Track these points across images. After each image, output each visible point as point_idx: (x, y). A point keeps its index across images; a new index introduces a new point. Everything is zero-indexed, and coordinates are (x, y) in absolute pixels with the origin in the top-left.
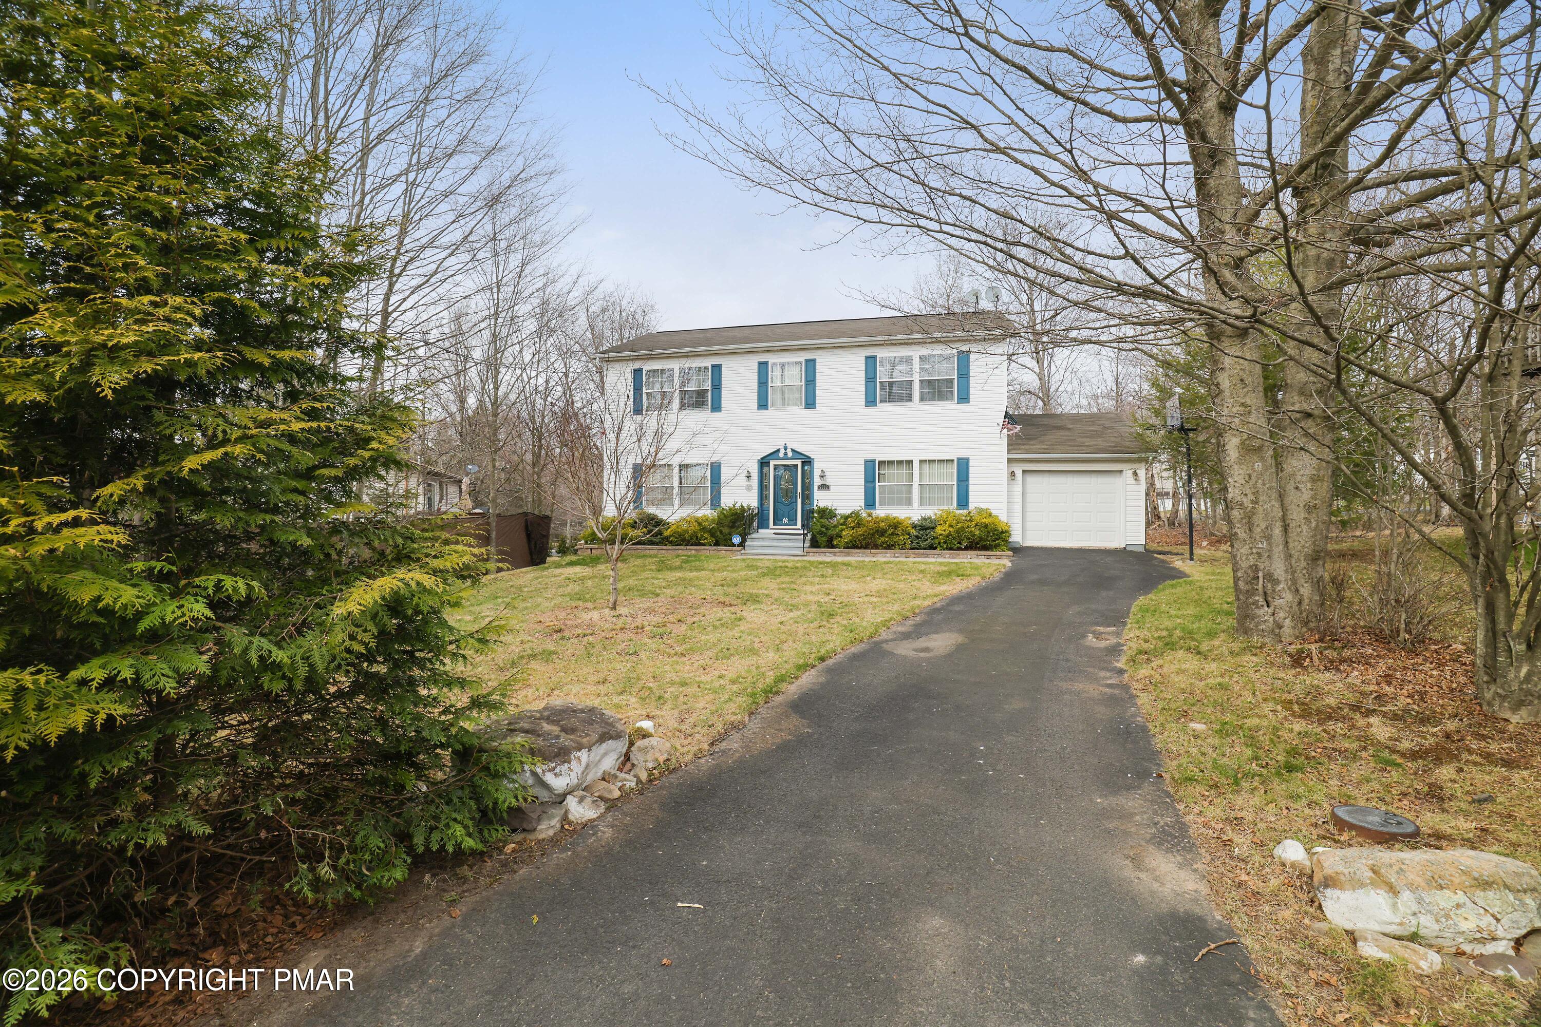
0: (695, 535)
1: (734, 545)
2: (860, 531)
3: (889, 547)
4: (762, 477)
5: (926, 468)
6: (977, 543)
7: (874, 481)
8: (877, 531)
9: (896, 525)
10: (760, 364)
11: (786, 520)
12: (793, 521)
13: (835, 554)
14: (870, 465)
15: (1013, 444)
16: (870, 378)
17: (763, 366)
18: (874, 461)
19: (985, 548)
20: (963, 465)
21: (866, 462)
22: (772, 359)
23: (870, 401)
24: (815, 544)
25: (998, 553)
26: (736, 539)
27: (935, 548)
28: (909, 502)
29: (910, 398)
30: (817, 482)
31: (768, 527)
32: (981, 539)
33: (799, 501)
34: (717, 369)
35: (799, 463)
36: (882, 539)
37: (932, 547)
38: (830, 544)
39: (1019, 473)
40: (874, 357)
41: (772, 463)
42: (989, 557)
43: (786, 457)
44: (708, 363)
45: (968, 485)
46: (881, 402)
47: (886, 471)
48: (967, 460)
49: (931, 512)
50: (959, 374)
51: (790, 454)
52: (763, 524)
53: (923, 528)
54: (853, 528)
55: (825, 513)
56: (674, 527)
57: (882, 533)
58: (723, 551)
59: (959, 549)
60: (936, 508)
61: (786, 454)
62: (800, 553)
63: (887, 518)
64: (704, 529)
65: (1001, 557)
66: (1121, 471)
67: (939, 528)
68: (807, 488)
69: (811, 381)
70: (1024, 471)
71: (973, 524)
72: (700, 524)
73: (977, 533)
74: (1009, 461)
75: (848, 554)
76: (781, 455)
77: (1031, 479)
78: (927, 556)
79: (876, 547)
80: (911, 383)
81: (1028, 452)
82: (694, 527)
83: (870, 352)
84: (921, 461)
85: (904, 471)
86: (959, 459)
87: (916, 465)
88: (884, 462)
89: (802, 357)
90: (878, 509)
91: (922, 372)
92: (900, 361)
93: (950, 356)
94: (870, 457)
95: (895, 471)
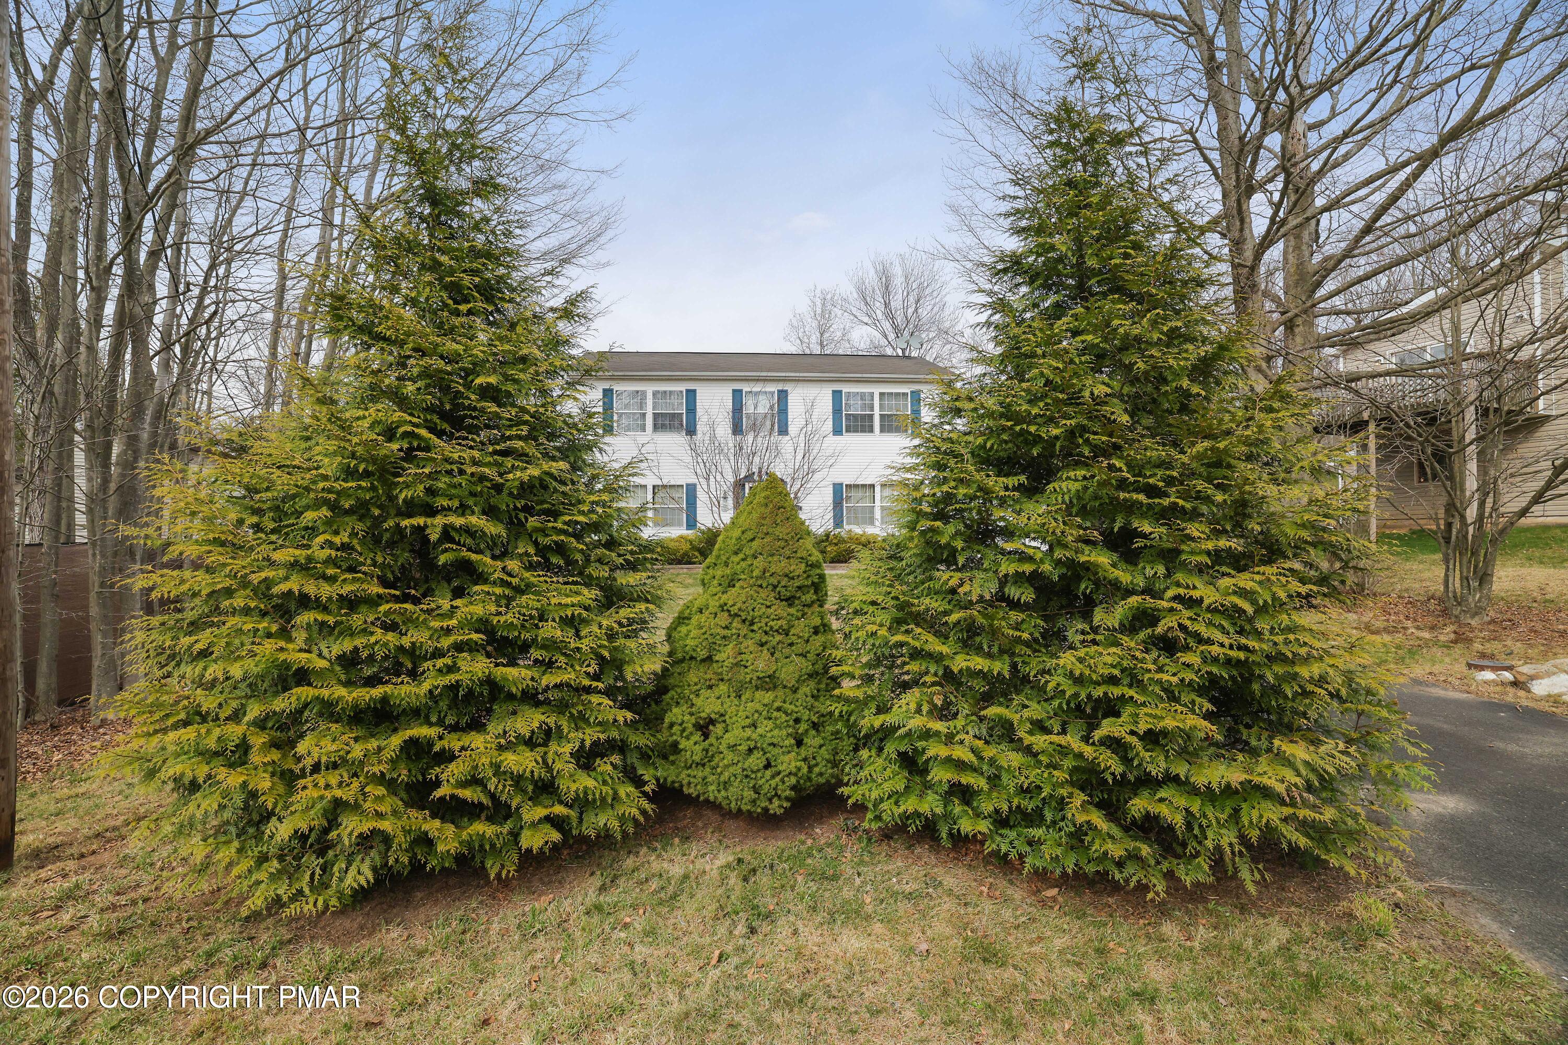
0: (686, 554)
2: (842, 546)
4: (738, 498)
5: (887, 491)
7: (842, 503)
10: (734, 391)
14: (837, 488)
16: (837, 411)
17: (737, 394)
18: (841, 485)
21: (835, 486)
22: (746, 387)
23: (837, 431)
28: (872, 522)
29: (871, 430)
34: (691, 394)
40: (840, 392)
41: (747, 485)
43: (760, 480)
44: (682, 387)
46: (847, 431)
47: (853, 493)
50: (912, 410)
51: (764, 477)
54: (835, 545)
61: (760, 477)
64: (694, 548)
69: (783, 409)
76: (756, 477)
80: (871, 417)
82: (686, 547)
83: (837, 387)
84: (881, 485)
85: (868, 494)
87: (878, 489)
88: (850, 486)
89: (773, 388)
90: (847, 527)
91: (882, 407)
92: (862, 396)
93: (905, 394)
94: (838, 481)
95: (860, 493)
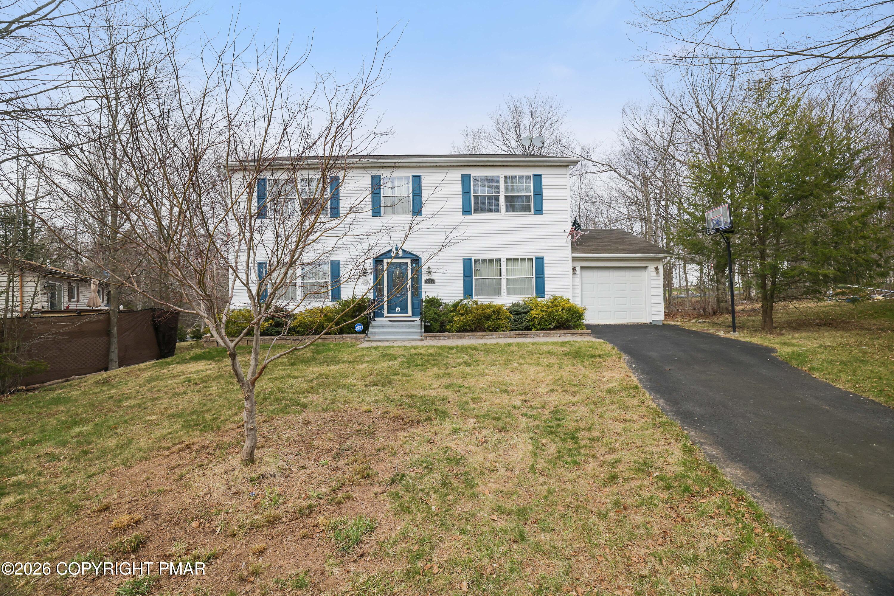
0: (320, 324)
1: (356, 333)
2: (469, 317)
3: (495, 329)
4: (377, 273)
5: (512, 265)
6: (564, 324)
7: (471, 276)
8: (484, 317)
9: (498, 311)
11: (398, 309)
12: (404, 310)
13: (449, 337)
14: (467, 263)
15: (576, 246)
16: (466, 193)
17: (376, 180)
18: (470, 259)
19: (568, 328)
20: (540, 263)
21: (465, 260)
22: (384, 174)
23: (466, 212)
24: (428, 330)
25: (580, 331)
26: (359, 327)
27: (531, 329)
28: (498, 292)
29: (497, 210)
30: (424, 277)
31: (382, 315)
32: (568, 321)
33: (410, 293)
35: (408, 261)
36: (489, 323)
37: (528, 328)
38: (442, 329)
39: (578, 269)
40: (469, 176)
41: (385, 261)
42: (573, 335)
43: (397, 256)
45: (543, 278)
46: (475, 211)
47: (481, 267)
48: (542, 258)
49: (519, 299)
50: (535, 192)
51: (401, 253)
52: (379, 314)
53: (518, 313)
54: (463, 314)
55: (433, 303)
56: (300, 318)
57: (488, 317)
58: (348, 339)
59: (550, 329)
60: (523, 296)
61: (397, 254)
62: (418, 337)
63: (490, 306)
64: (328, 319)
65: (581, 335)
66: (645, 268)
67: (532, 312)
68: (416, 281)
69: (417, 193)
70: (582, 268)
71: (560, 308)
72: (326, 315)
73: (564, 315)
74: (574, 259)
75: (461, 337)
76: (393, 254)
77: (587, 273)
78: (525, 336)
79: (484, 330)
80: (497, 198)
81: (585, 253)
82: (319, 318)
83: (466, 171)
84: (508, 259)
85: (495, 267)
86: (536, 258)
87: (504, 263)
88: (479, 260)
89: (409, 174)
90: (475, 298)
91: (506, 188)
92: (490, 179)
93: (528, 177)
94: (467, 256)
95: (488, 268)
